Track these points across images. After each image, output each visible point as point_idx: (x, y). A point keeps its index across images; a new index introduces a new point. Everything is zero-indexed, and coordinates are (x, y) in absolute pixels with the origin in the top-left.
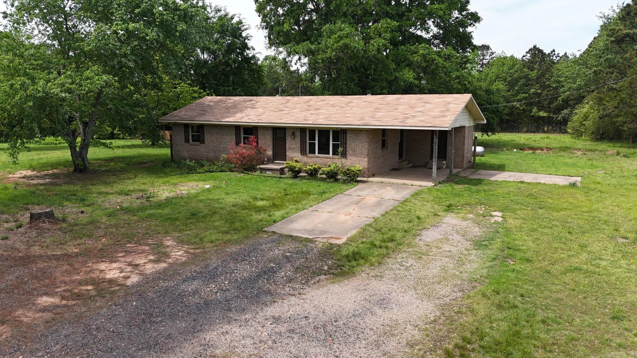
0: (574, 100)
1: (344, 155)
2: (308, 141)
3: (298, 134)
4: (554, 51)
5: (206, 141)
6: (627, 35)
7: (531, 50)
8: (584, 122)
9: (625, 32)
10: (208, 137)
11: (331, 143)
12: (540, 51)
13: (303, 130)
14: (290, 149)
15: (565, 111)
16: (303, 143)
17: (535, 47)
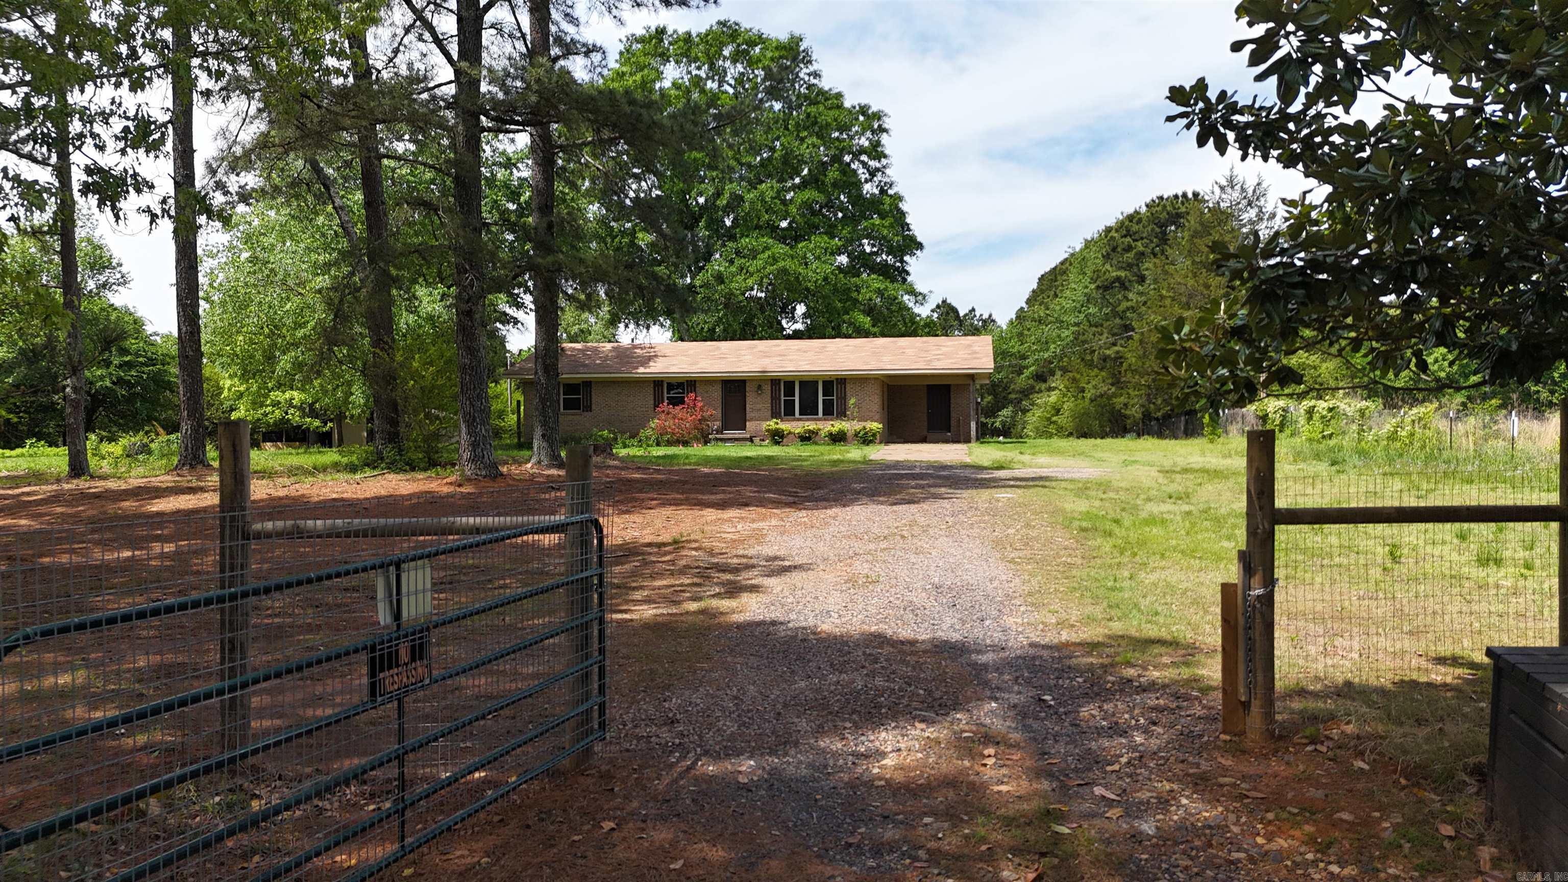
0: (1017, 392)
1: (842, 414)
2: (783, 398)
3: (767, 388)
4: (973, 310)
5: (594, 407)
6: (1118, 279)
7: (938, 307)
8: (1054, 419)
9: (1114, 274)
10: (597, 398)
11: (821, 398)
12: (954, 311)
13: (775, 382)
14: (753, 410)
15: (1005, 412)
16: (775, 399)
17: (944, 302)
